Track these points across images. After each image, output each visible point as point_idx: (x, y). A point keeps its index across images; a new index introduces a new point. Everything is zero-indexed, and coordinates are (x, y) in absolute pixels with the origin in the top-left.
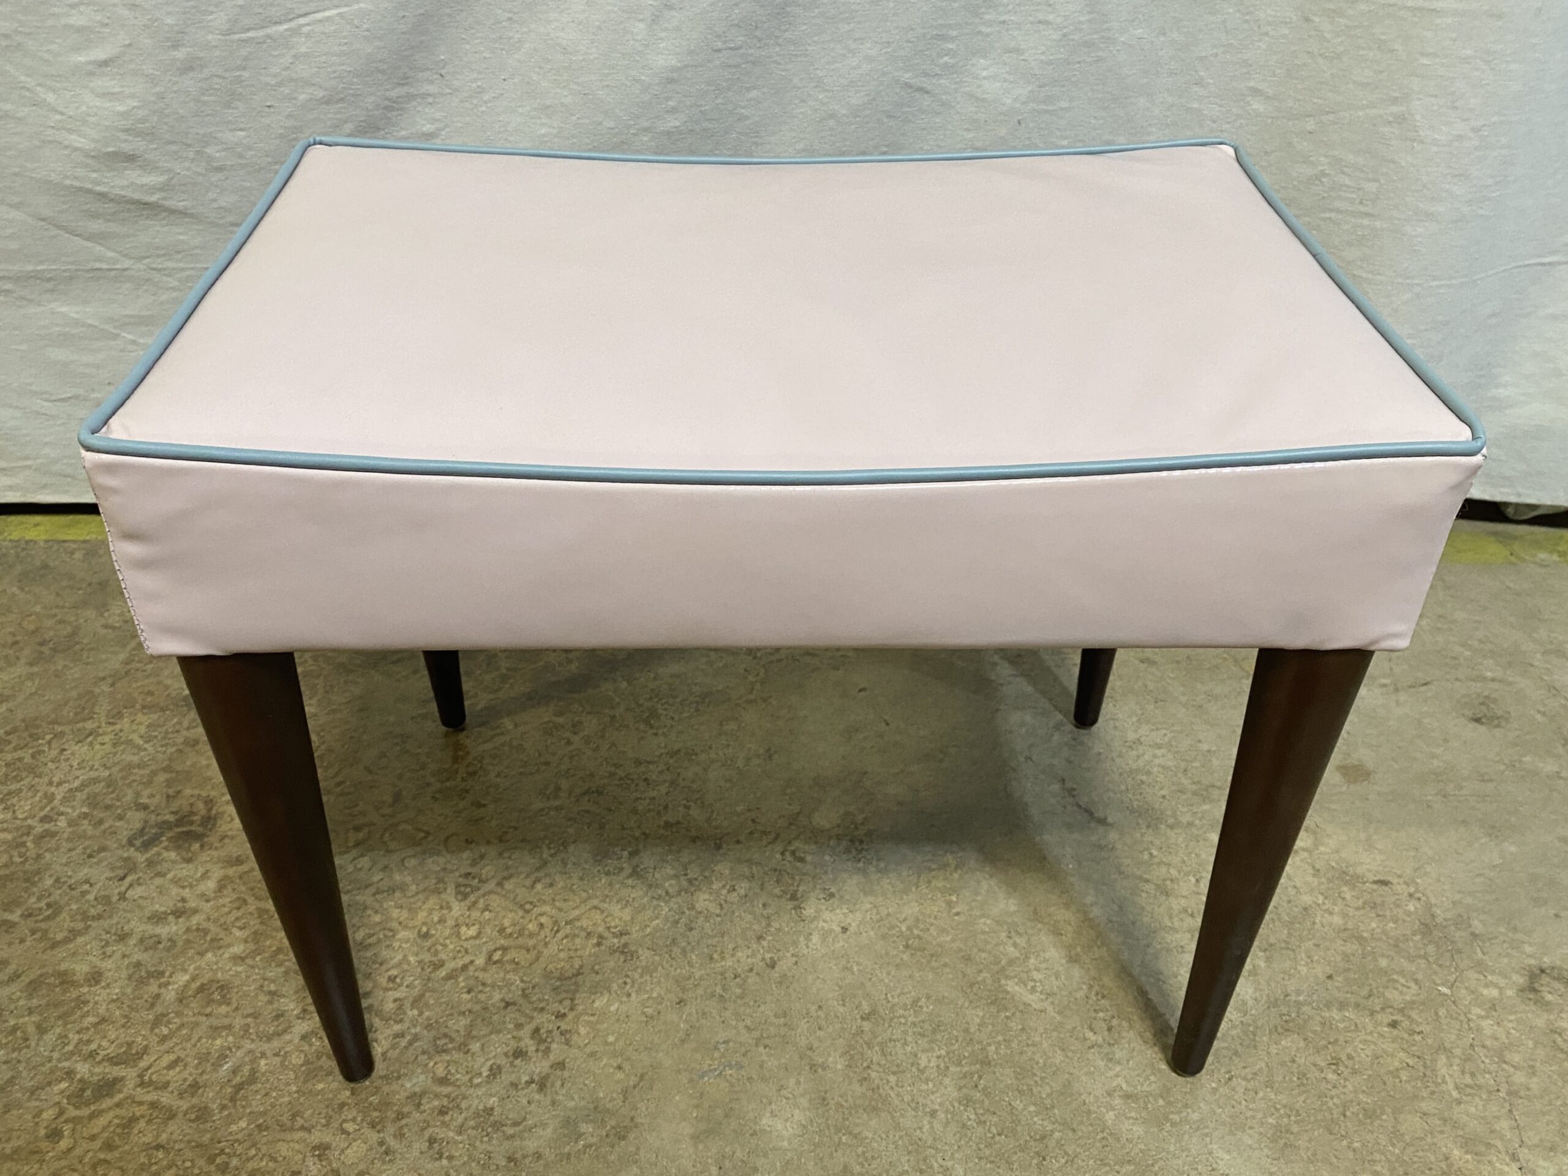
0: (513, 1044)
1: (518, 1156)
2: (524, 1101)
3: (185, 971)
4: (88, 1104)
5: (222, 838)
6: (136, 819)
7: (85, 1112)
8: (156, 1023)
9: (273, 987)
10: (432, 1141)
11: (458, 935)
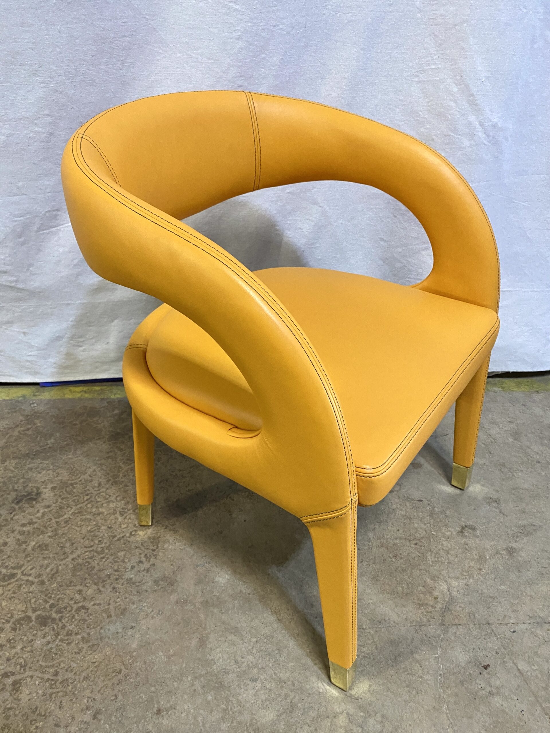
0: (139, 559)
1: (140, 591)
2: (142, 576)
3: (34, 541)
4: (6, 581)
5: (43, 500)
6: (13, 495)
7: (6, 583)
8: (26, 556)
9: (62, 545)
10: (114, 588)
11: (121, 527)
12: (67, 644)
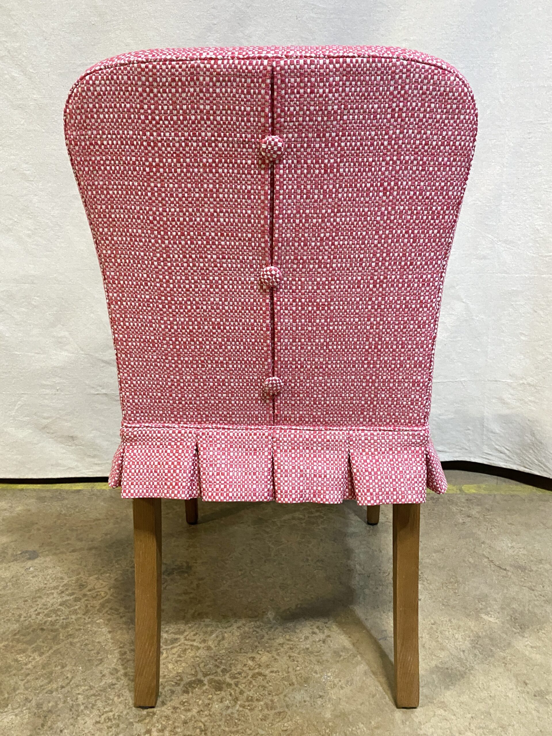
1: (321, 661)
2: (319, 646)
12: (249, 710)
